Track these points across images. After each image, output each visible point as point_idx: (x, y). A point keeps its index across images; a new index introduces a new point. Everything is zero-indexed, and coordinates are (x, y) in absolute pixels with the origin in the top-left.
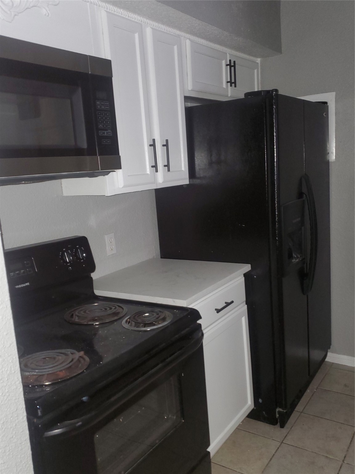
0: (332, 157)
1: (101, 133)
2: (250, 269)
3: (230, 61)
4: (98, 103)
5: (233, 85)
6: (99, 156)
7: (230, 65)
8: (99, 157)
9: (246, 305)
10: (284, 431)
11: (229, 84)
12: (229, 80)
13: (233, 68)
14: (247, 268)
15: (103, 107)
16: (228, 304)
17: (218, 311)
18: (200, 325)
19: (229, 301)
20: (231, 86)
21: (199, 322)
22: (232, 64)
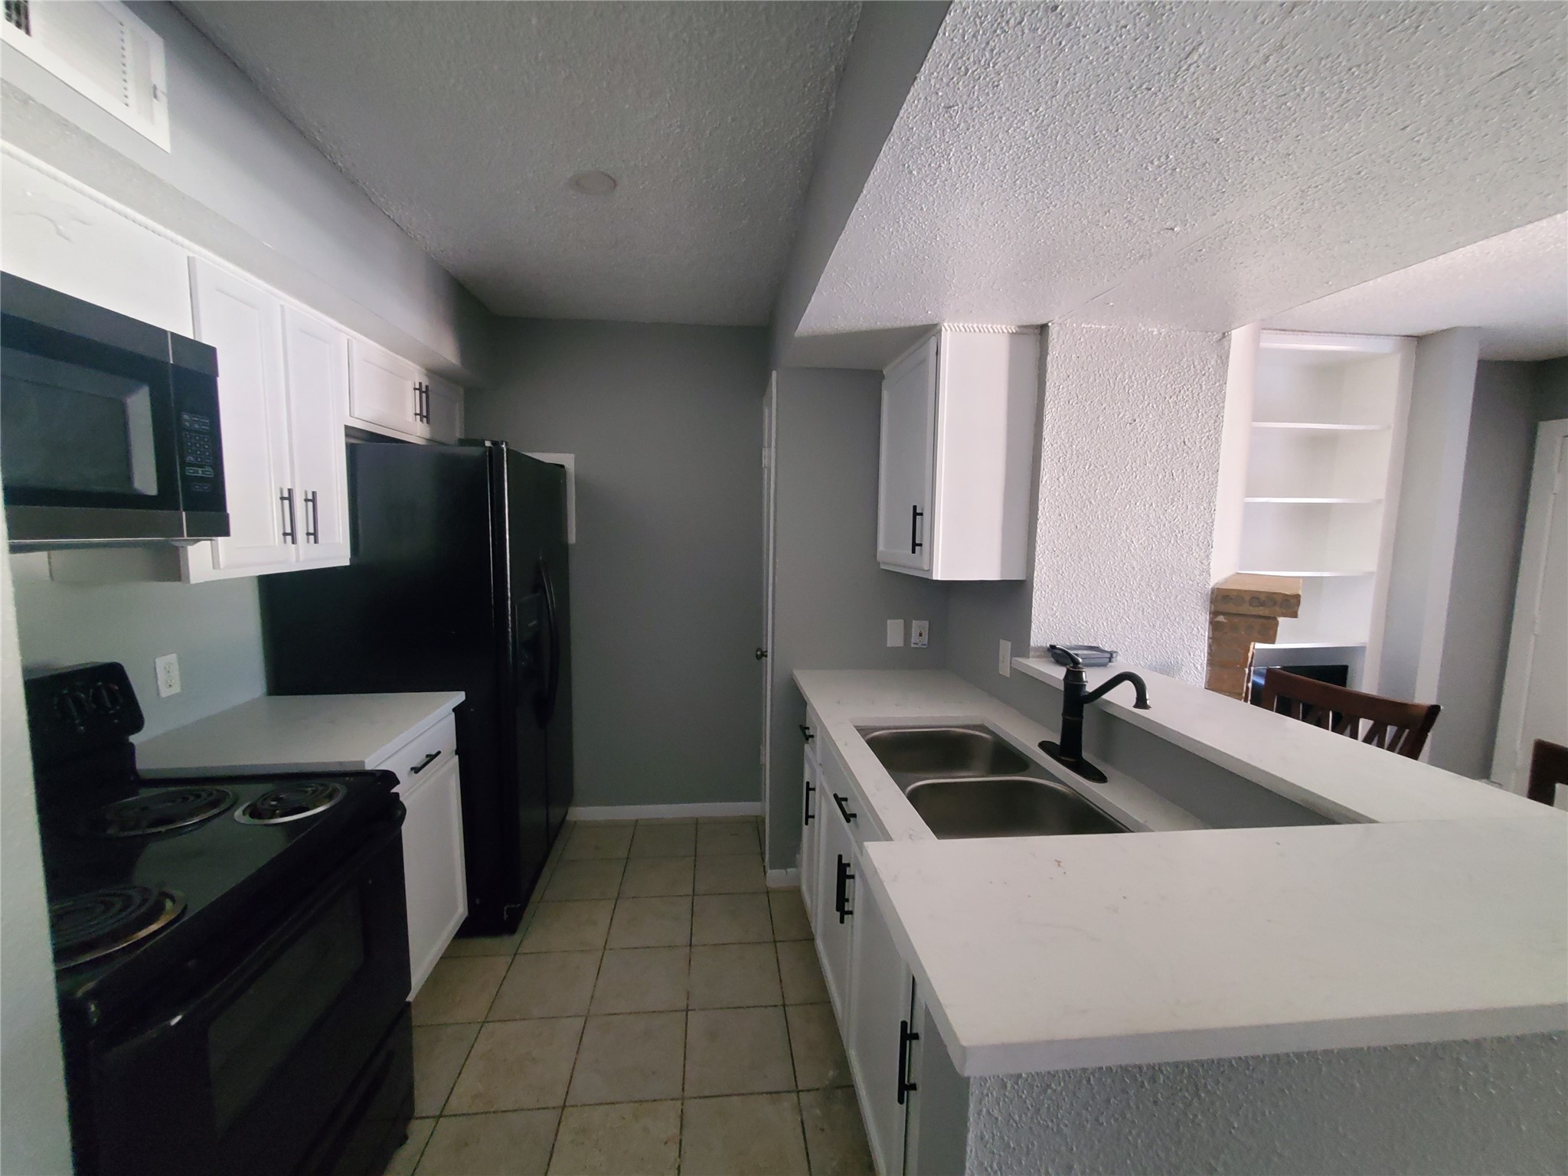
0: (572, 538)
1: (190, 471)
2: (464, 698)
3: (420, 384)
4: (186, 417)
5: (425, 419)
6: (184, 510)
7: (420, 389)
8: (184, 514)
9: (457, 757)
10: (517, 937)
11: (418, 417)
12: (418, 412)
13: (424, 395)
14: (459, 697)
15: (196, 426)
16: (431, 758)
17: (416, 770)
18: (397, 795)
19: (434, 753)
20: (421, 420)
21: (394, 790)
22: (424, 390)
